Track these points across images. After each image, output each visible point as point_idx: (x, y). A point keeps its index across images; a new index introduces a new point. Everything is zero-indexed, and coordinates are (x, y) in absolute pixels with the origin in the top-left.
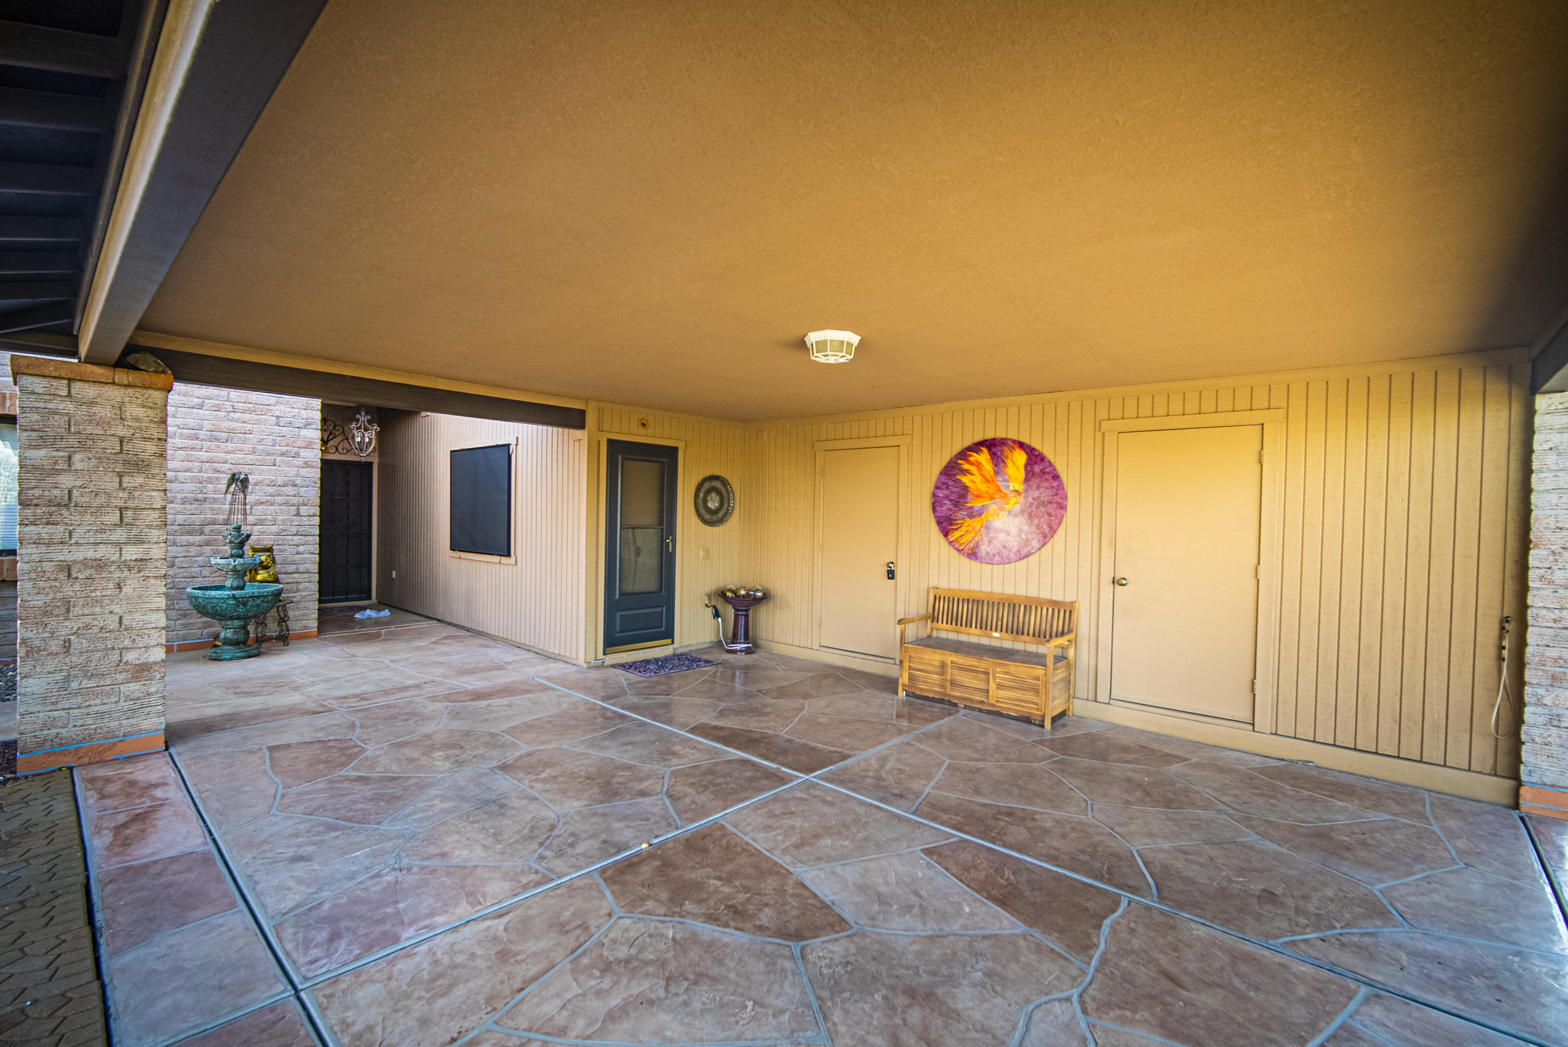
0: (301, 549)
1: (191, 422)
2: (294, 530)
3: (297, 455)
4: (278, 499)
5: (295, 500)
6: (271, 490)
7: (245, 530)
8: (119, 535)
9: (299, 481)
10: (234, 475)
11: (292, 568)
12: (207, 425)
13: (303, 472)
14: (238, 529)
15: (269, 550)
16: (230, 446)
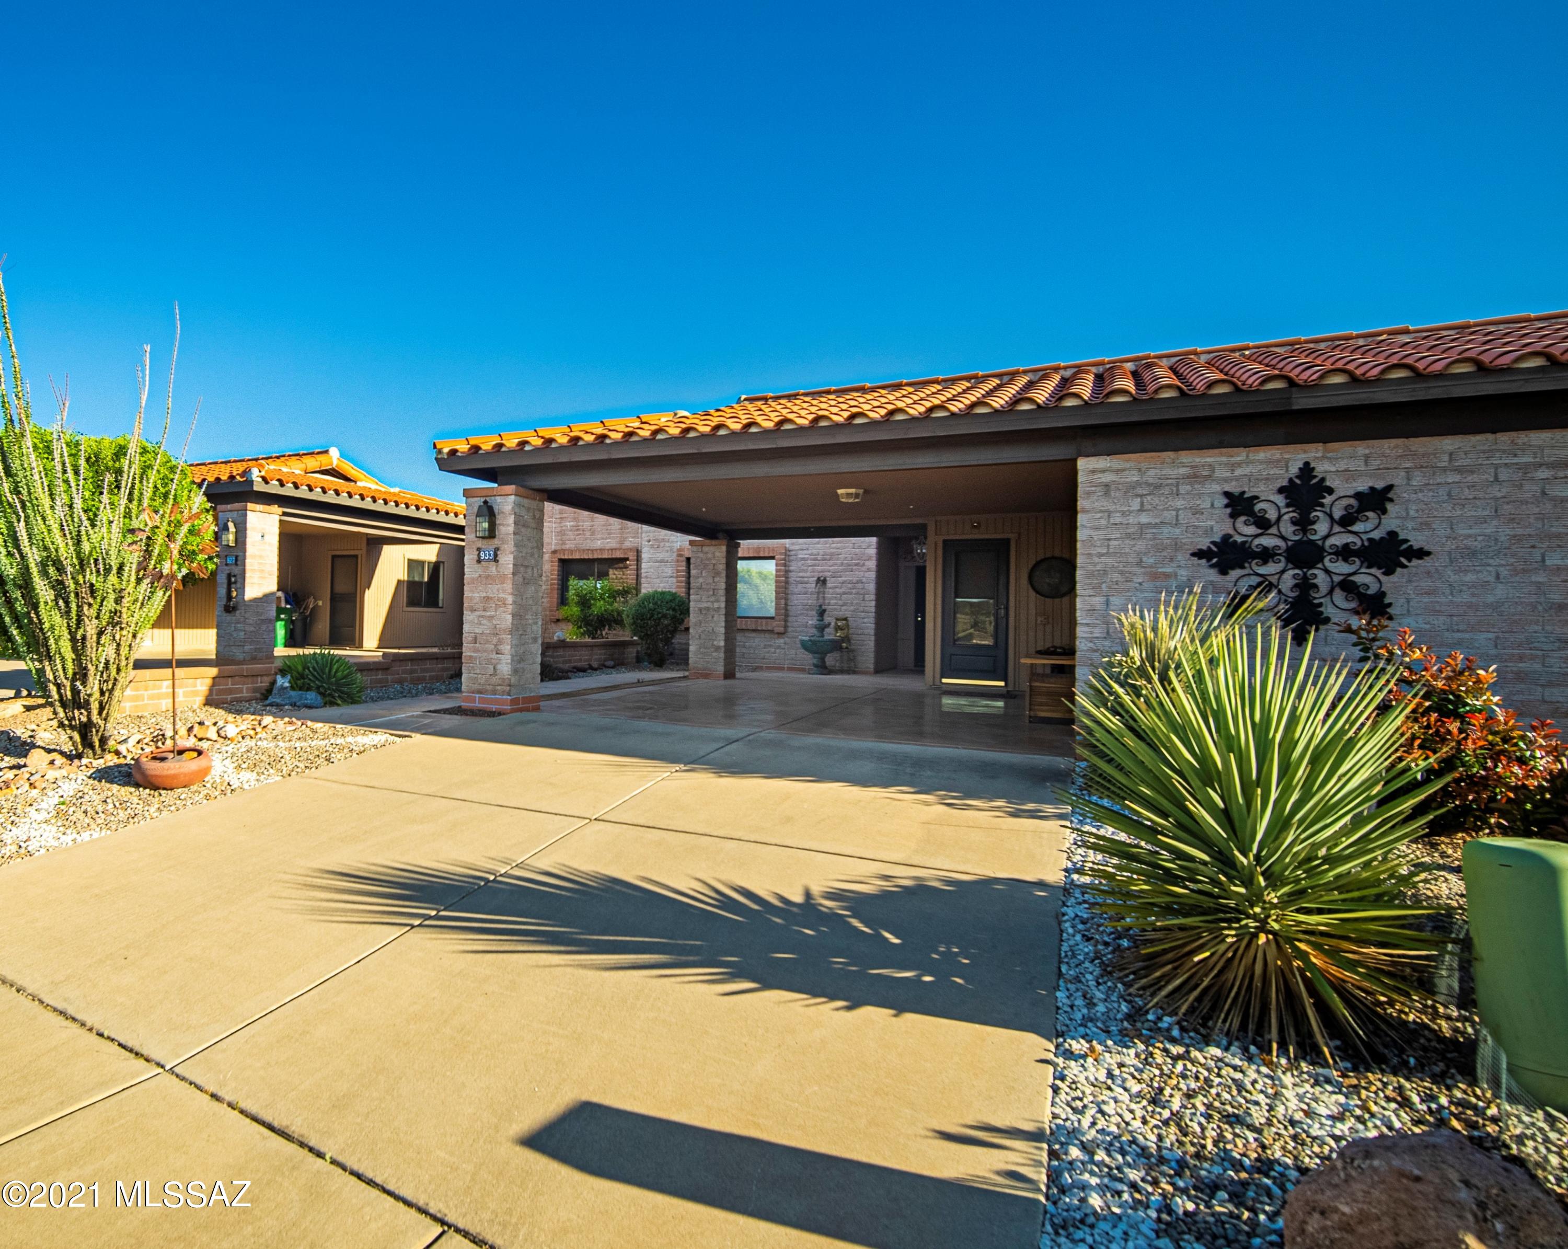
0: (866, 620)
1: (815, 552)
2: (861, 609)
3: (864, 565)
4: (854, 591)
5: (862, 592)
6: (850, 586)
7: (824, 607)
8: (713, 599)
9: (864, 580)
10: (819, 578)
11: (860, 632)
12: (821, 552)
13: (867, 574)
14: (820, 606)
15: (845, 619)
16: (831, 562)
